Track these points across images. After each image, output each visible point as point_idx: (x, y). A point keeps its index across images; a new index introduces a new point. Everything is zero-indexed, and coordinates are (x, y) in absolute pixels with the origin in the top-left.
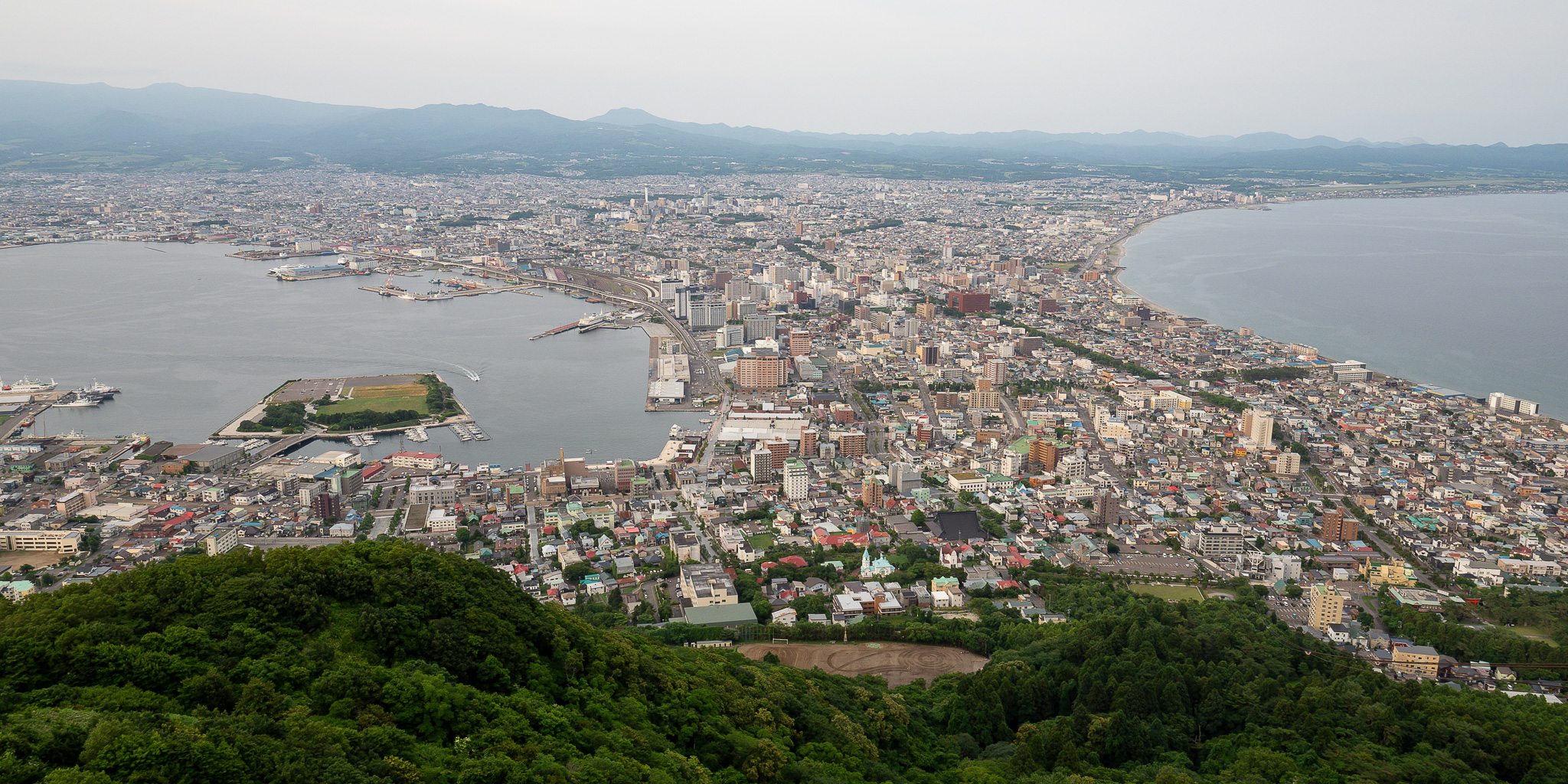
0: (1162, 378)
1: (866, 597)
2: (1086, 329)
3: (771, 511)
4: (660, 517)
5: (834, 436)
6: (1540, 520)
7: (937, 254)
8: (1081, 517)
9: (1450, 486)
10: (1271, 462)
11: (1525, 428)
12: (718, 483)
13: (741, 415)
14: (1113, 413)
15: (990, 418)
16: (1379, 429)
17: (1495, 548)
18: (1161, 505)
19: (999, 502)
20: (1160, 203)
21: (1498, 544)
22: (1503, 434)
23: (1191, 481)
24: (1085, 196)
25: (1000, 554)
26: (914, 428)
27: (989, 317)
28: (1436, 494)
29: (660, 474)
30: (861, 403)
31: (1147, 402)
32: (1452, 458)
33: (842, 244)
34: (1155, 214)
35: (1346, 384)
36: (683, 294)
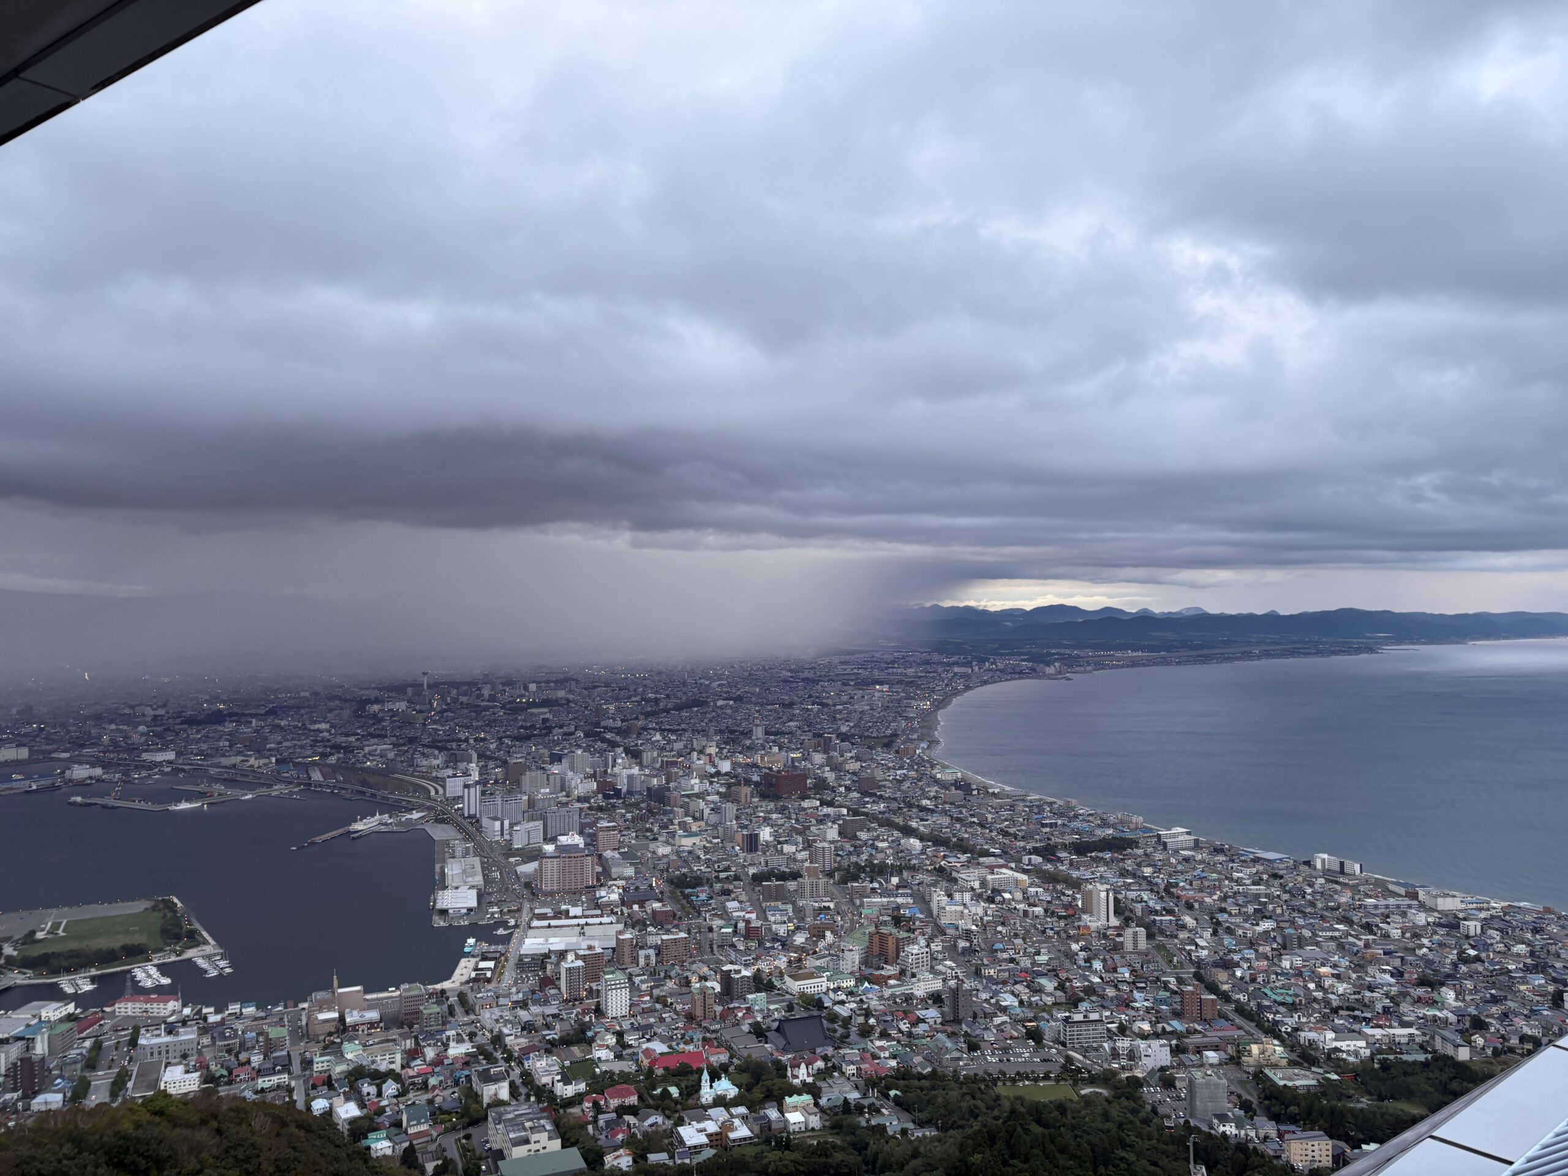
0: (993, 855)
1: (712, 1127)
2: (910, 806)
3: (590, 1034)
4: (457, 1050)
5: (653, 940)
6: (1391, 986)
7: (748, 734)
8: (932, 1014)
9: (1296, 954)
10: (1118, 939)
11: (1355, 889)
12: (524, 1005)
13: (545, 923)
14: (950, 896)
15: (820, 909)
16: (1215, 897)
17: (1355, 1018)
18: (1013, 993)
19: (842, 1003)
20: (965, 676)
21: (1357, 1013)
22: (1336, 897)
23: (1040, 965)
24: (890, 671)
25: (853, 1063)
26: (741, 925)
27: (809, 798)
28: (1286, 964)
29: (453, 999)
30: (678, 901)
31: (983, 883)
32: (1293, 923)
33: (645, 729)
34: (960, 687)
35: (1176, 851)
36: (472, 790)
